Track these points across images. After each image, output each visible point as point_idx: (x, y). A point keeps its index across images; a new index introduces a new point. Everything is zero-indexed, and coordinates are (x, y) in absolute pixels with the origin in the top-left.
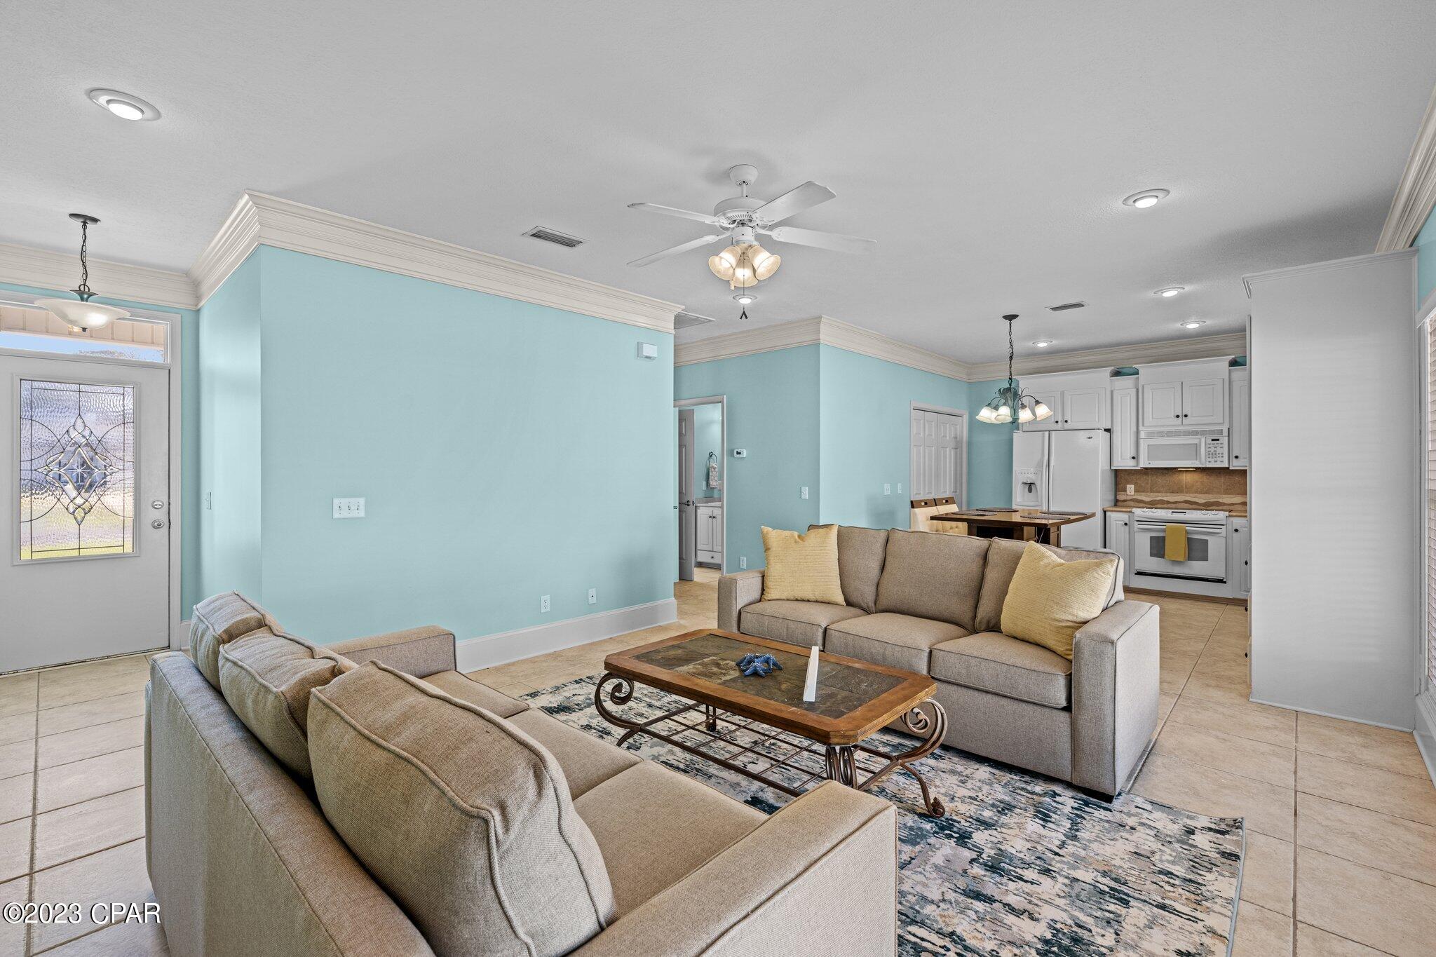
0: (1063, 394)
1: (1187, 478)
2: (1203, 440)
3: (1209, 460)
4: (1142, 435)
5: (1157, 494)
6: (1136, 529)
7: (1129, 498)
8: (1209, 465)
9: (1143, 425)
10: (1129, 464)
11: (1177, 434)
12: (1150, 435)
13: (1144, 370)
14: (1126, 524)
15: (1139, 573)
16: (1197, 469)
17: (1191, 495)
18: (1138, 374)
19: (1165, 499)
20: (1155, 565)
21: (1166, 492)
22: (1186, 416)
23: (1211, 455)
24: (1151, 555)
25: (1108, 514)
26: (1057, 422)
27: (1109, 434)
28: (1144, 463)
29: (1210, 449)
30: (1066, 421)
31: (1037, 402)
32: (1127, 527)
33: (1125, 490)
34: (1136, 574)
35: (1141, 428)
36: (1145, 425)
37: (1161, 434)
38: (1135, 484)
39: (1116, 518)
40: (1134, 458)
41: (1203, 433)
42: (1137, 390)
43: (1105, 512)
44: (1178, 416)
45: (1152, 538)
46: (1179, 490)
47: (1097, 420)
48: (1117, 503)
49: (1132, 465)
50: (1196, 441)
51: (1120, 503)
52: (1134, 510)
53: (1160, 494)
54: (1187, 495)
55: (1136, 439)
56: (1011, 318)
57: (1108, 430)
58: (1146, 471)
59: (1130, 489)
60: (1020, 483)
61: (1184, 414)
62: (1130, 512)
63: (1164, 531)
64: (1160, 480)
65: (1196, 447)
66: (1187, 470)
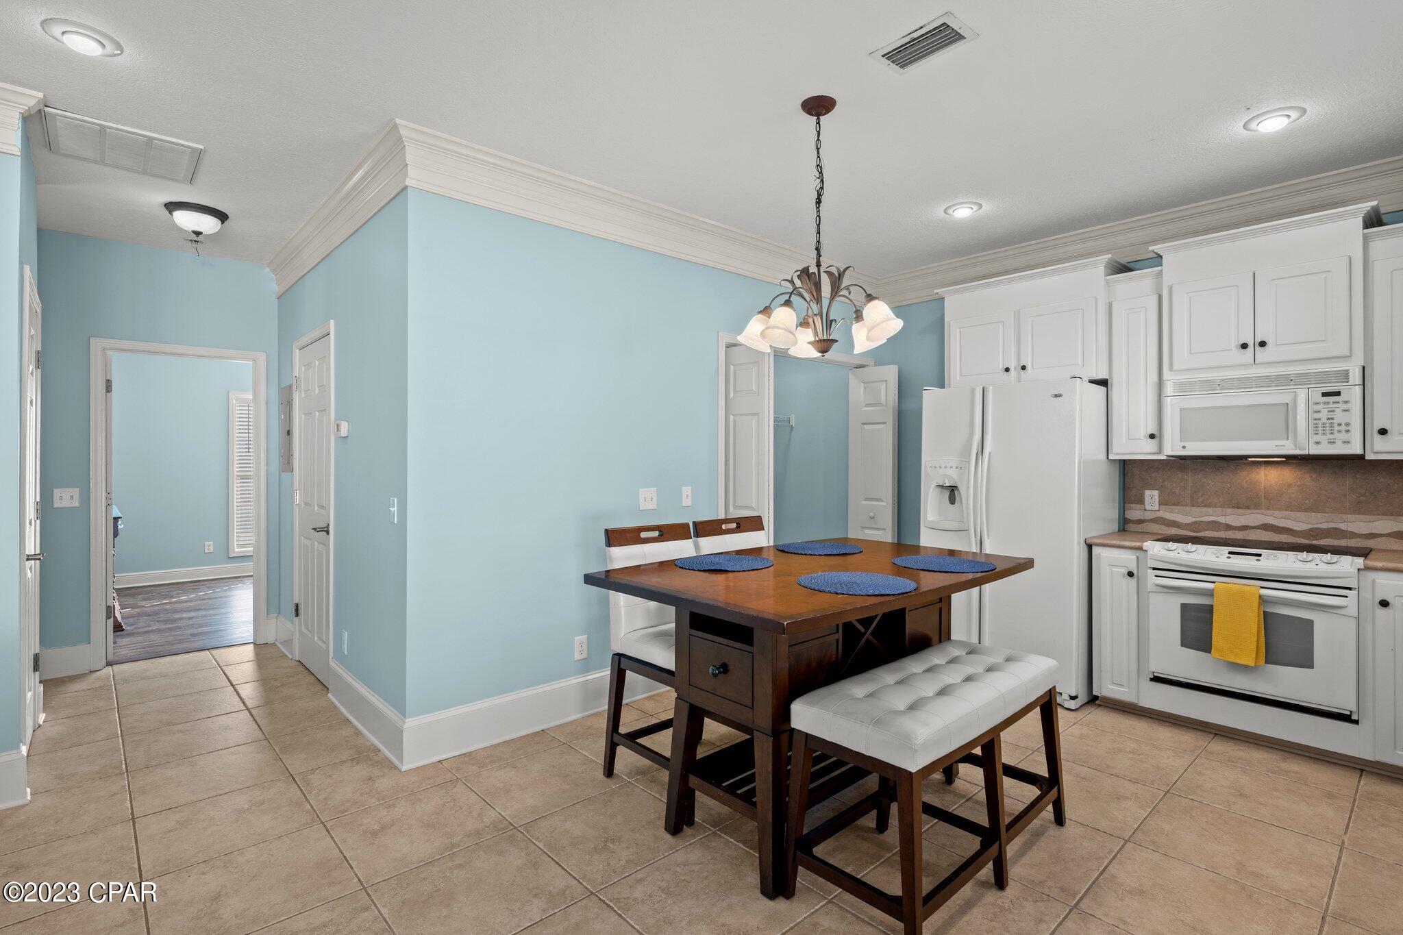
0: (1017, 316)
1: (1269, 478)
2: (1302, 395)
3: (1318, 438)
4: (1169, 389)
5: (1204, 509)
6: (1150, 587)
7: (1148, 516)
8: (1315, 450)
9: (1171, 369)
10: (1143, 450)
11: (1244, 384)
12: (1185, 388)
13: (1174, 254)
14: (1131, 574)
15: (1156, 679)
16: (1290, 460)
17: (1277, 513)
18: (1162, 265)
19: (1222, 520)
20: (1190, 664)
21: (1222, 506)
22: (1263, 344)
23: (1317, 426)
24: (1183, 645)
25: (1095, 550)
26: (1007, 370)
27: (1104, 389)
28: (1173, 447)
29: (1317, 416)
30: (1024, 368)
31: (870, 298)
32: (1133, 581)
33: (1141, 501)
34: (1152, 680)
35: (1167, 375)
36: (1176, 367)
37: (1209, 386)
38: (1161, 489)
39: (1112, 560)
40: (1152, 436)
41: (1301, 380)
42: (1160, 298)
43: (1090, 547)
44: (1244, 346)
45: (1184, 607)
46: (1251, 501)
47: (1080, 362)
48: (1125, 525)
49: (1153, 451)
50: (1286, 398)
51: (1132, 527)
52: (1148, 545)
53: (1210, 510)
54: (1269, 512)
55: (1156, 398)
56: (818, 106)
57: (1103, 383)
58: (1183, 463)
59: (1152, 497)
60: (934, 484)
61: (1258, 340)
62: (1140, 549)
63: (1210, 593)
64: (1213, 481)
65: (1287, 410)
66: (1267, 461)
